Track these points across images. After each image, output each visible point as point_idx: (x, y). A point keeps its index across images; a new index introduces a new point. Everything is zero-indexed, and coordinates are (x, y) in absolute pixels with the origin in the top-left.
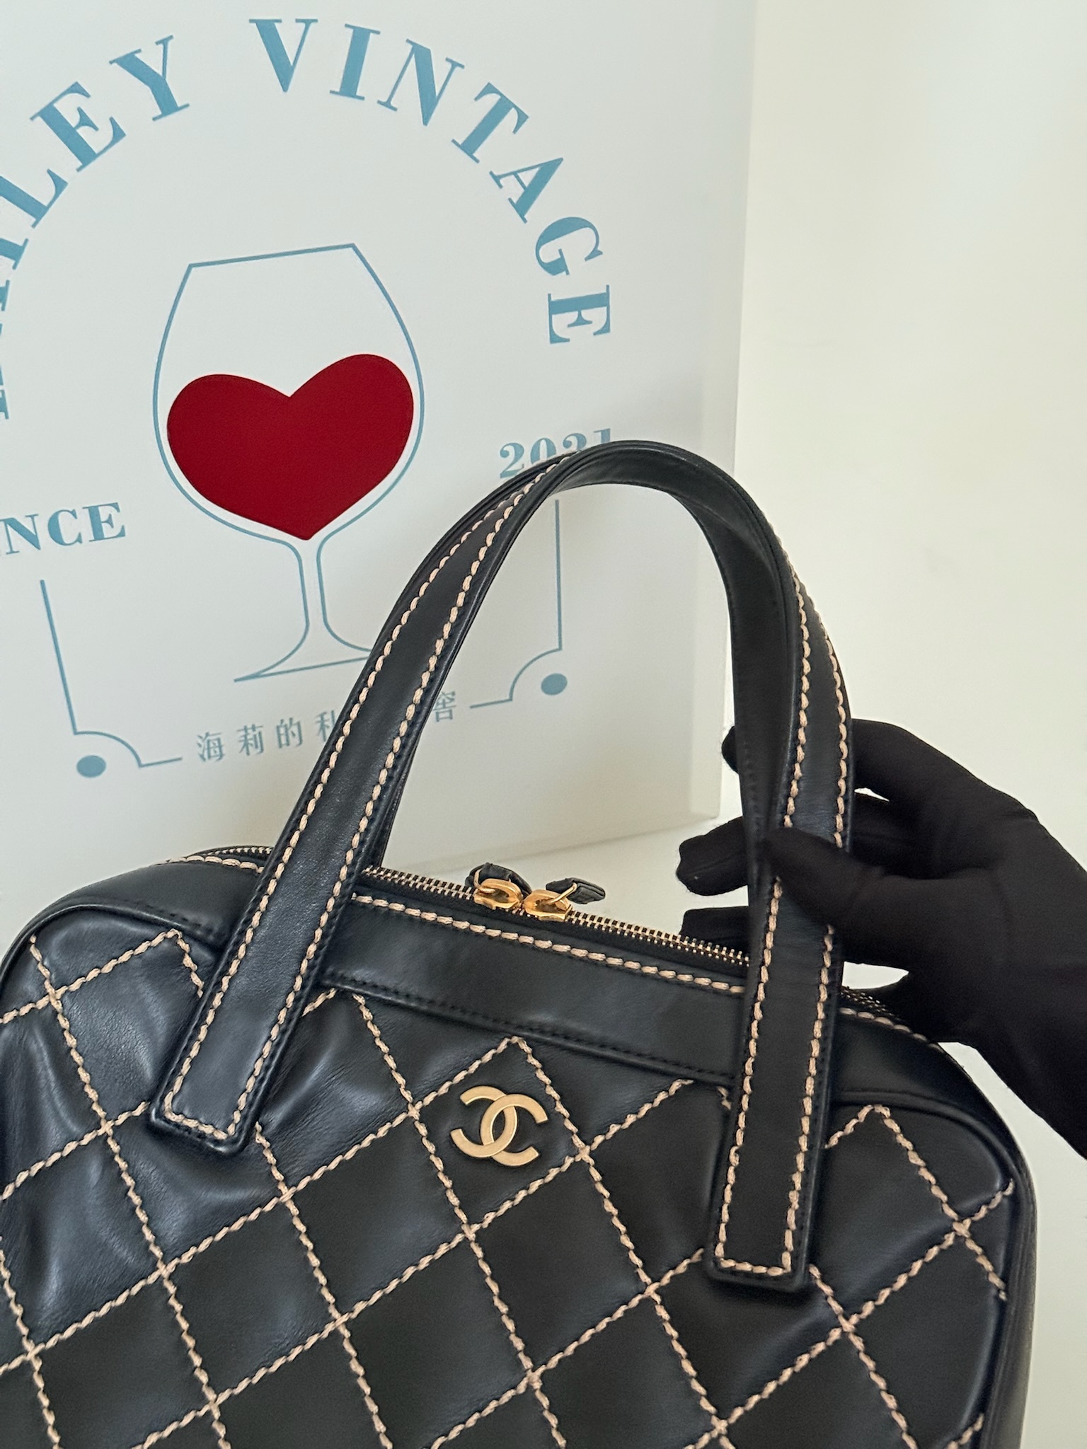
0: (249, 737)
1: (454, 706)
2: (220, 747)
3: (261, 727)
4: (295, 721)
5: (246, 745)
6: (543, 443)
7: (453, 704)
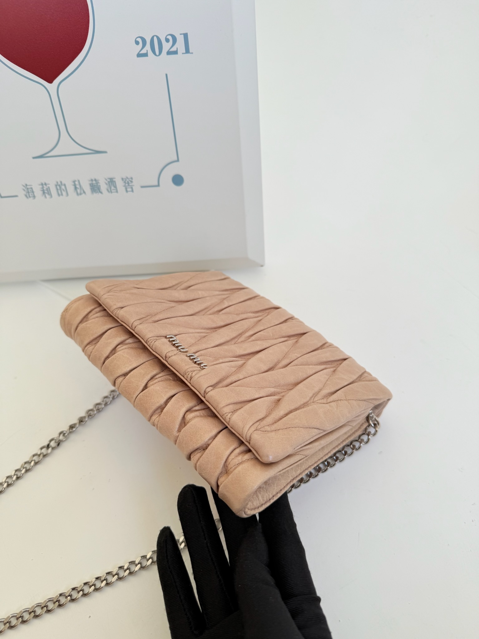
0: (45, 189)
1: (133, 186)
2: (33, 192)
3: (49, 184)
4: (63, 183)
5: (44, 193)
6: (155, 38)
7: (133, 184)
